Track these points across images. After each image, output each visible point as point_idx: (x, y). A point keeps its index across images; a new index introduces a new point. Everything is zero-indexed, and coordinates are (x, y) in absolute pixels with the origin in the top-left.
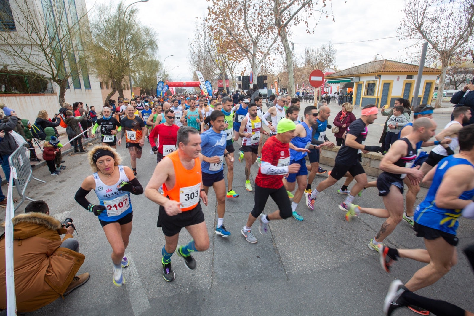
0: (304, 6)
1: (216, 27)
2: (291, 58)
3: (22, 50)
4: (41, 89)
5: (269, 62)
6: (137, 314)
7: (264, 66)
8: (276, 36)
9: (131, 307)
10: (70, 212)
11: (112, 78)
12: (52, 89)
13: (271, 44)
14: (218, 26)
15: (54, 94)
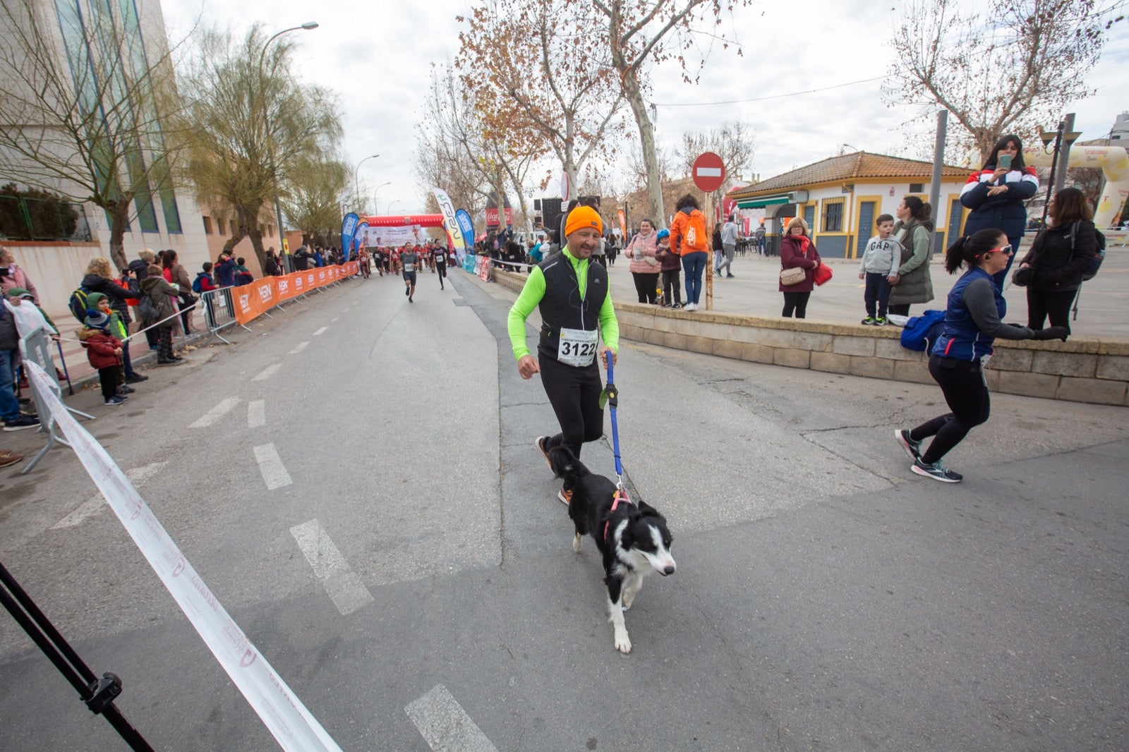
0: (674, 21)
1: (479, 79)
2: (651, 137)
3: (21, 132)
4: (61, 231)
5: (604, 158)
6: (345, 611)
7: (593, 166)
8: (616, 98)
9: (332, 601)
10: (164, 464)
11: (235, 202)
12: (87, 232)
13: (606, 117)
14: (483, 77)
15: (93, 244)
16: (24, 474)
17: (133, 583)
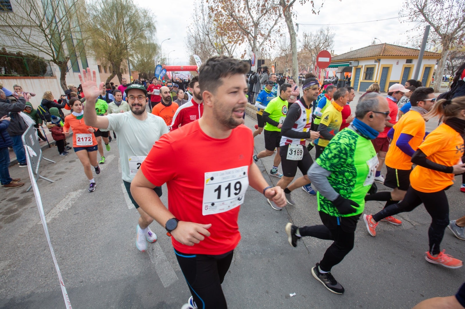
1: (216, 8)
2: (295, 39)
3: (22, 31)
4: (41, 72)
5: (270, 45)
6: (166, 285)
7: (265, 49)
8: (277, 17)
9: (159, 278)
10: (84, 190)
11: (111, 61)
12: (51, 72)
13: (272, 26)
14: (218, 7)
15: (54, 77)
16: (28, 192)
17: (72, 259)
